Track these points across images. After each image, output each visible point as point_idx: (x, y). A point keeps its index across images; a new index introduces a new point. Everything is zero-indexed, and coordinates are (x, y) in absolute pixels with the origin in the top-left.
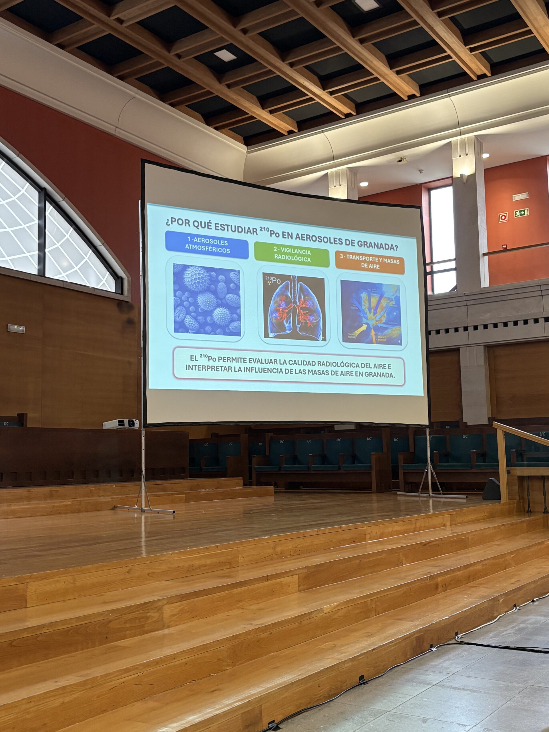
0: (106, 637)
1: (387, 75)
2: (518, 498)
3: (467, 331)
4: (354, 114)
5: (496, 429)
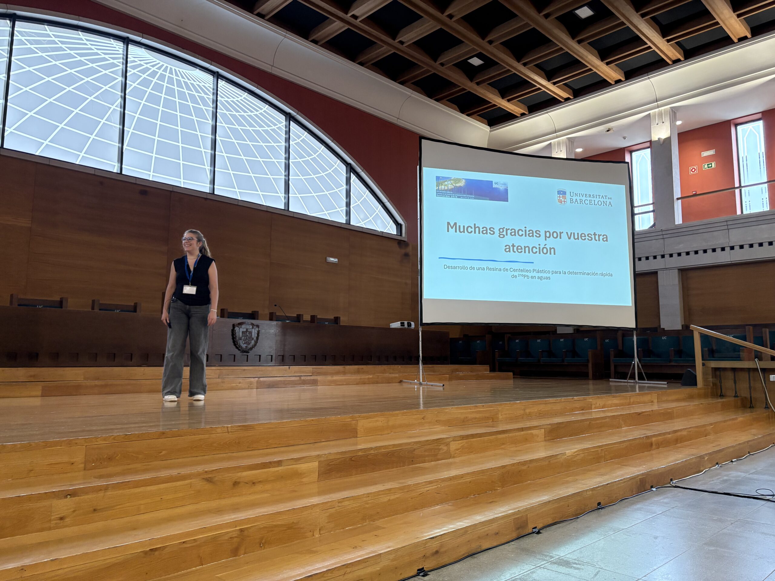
0: (412, 461)
1: (599, 66)
2: (711, 385)
3: (664, 259)
4: (572, 98)
5: (693, 331)
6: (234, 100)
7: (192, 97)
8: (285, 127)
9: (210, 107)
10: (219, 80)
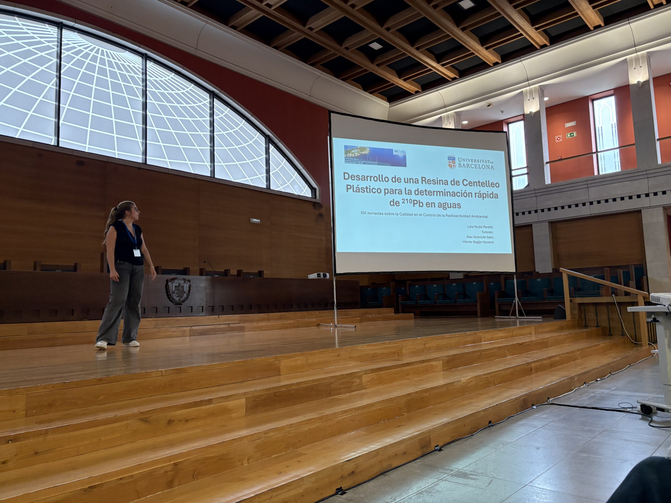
0: (329, 393)
1: (479, 50)
2: (577, 317)
3: (537, 213)
4: (458, 77)
6: (162, 79)
7: (123, 76)
8: (209, 103)
9: (140, 85)
10: (148, 62)
